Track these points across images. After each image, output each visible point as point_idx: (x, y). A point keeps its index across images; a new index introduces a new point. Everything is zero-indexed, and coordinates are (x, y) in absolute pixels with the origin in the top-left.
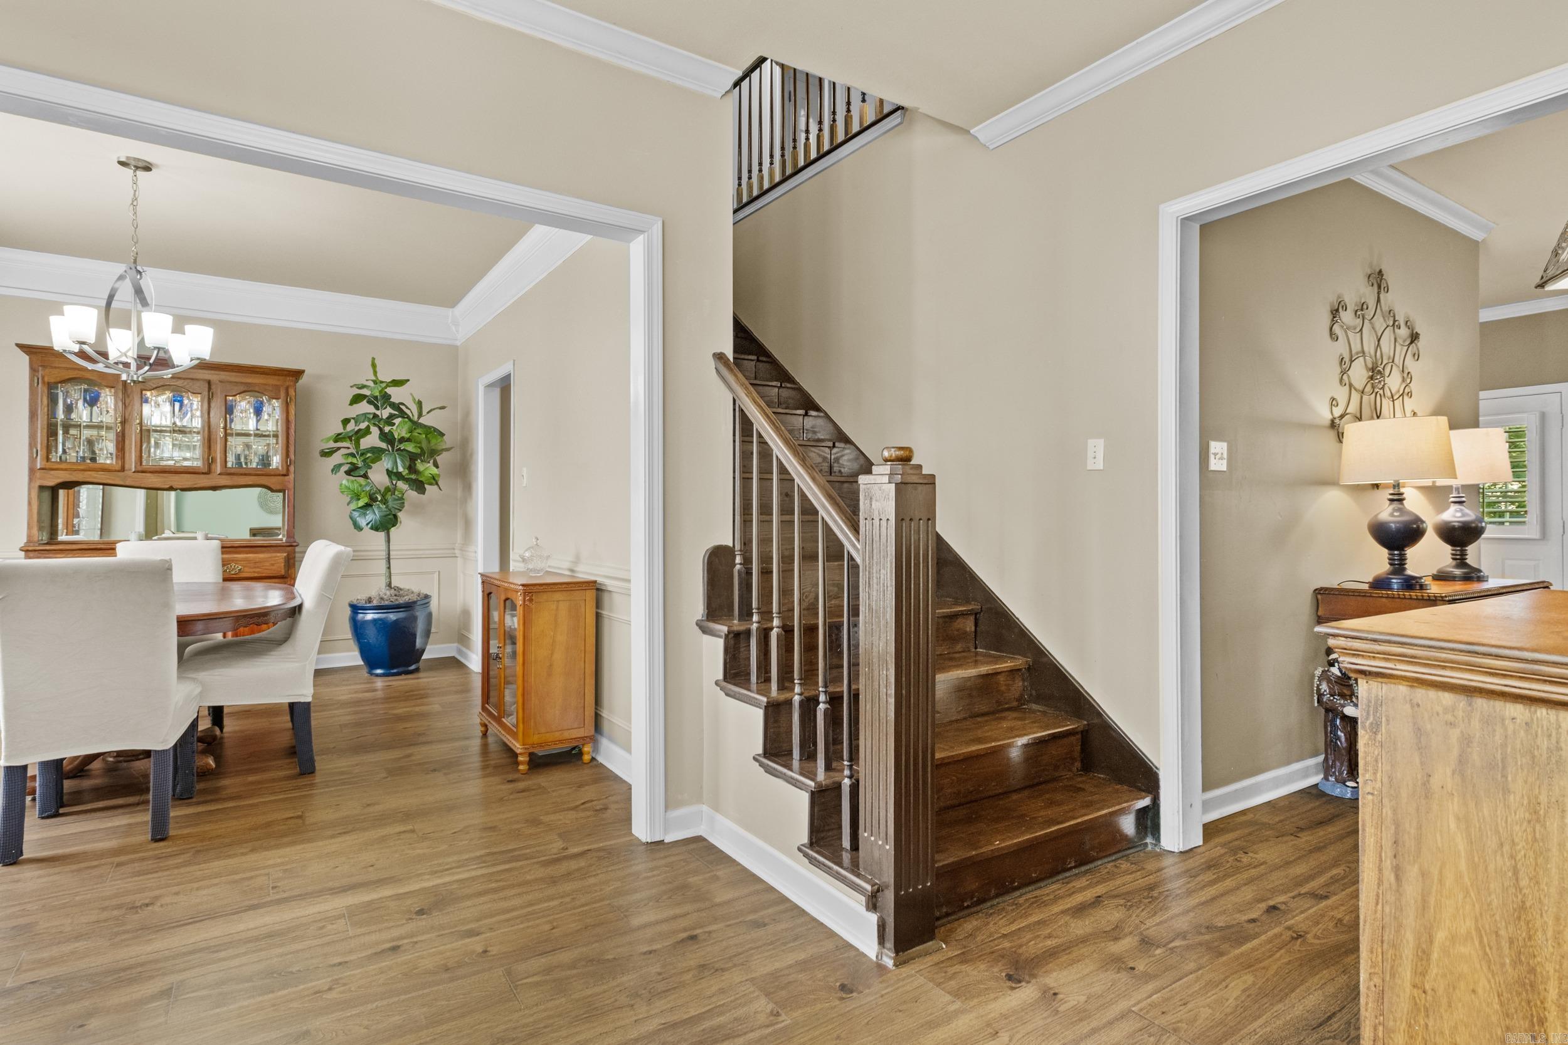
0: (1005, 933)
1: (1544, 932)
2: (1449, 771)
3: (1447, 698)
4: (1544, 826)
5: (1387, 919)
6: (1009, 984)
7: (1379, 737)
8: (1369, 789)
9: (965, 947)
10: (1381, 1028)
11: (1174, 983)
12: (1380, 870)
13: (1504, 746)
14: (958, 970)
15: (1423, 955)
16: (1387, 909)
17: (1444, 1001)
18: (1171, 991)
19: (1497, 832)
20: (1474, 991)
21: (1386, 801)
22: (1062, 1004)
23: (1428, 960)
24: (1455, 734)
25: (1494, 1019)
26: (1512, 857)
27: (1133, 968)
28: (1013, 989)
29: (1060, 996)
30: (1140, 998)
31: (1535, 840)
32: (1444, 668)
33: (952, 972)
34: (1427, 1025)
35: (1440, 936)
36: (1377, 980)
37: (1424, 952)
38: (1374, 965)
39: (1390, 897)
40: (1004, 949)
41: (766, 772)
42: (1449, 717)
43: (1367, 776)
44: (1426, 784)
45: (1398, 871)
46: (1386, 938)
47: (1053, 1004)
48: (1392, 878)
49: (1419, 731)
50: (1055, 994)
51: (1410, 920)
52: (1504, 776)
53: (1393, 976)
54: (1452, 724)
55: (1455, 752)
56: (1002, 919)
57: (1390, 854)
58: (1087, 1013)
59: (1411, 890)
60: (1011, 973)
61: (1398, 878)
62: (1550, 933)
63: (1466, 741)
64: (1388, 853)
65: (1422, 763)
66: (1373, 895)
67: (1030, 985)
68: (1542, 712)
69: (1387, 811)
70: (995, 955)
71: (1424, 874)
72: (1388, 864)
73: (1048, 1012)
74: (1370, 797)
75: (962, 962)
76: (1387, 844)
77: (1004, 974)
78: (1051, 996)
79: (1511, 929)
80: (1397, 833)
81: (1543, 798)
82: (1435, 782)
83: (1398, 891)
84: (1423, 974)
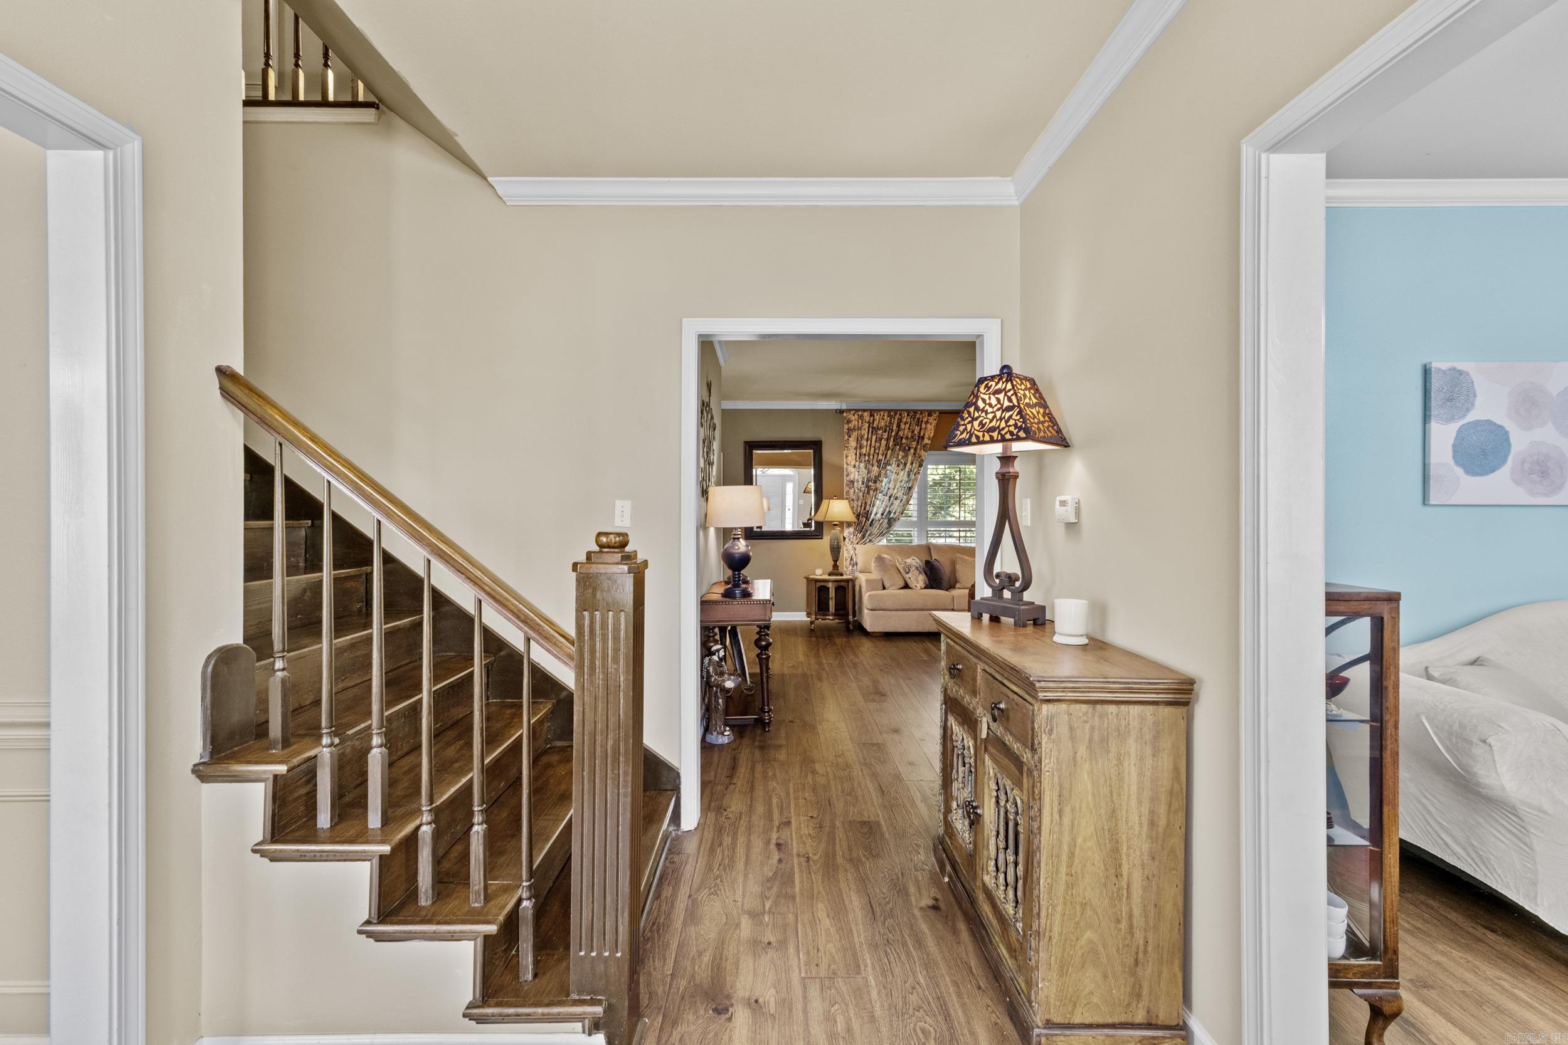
0: (671, 972)
1: (1122, 819)
2: (1085, 748)
3: (1084, 707)
4: (1123, 766)
5: (1054, 843)
6: (724, 1017)
7: (1052, 737)
8: (1047, 769)
9: (660, 1009)
10: (1050, 907)
11: (798, 937)
12: (1052, 814)
13: (1108, 728)
14: (679, 1036)
15: (1072, 855)
16: (1055, 837)
17: (1081, 876)
18: (803, 945)
19: (1104, 775)
20: (1093, 864)
21: (1055, 773)
22: (768, 1006)
23: (1074, 856)
24: (1087, 726)
25: (1101, 875)
26: (1110, 786)
27: (769, 943)
28: (730, 1019)
29: (761, 1000)
30: (796, 964)
31: (1119, 774)
32: (1089, 692)
33: (677, 1040)
34: (1072, 894)
35: (1079, 841)
36: (1049, 880)
37: (1072, 853)
38: (1048, 872)
39: (1056, 829)
40: (686, 988)
41: (377, 941)
42: (1085, 718)
43: (1046, 762)
44: (1074, 758)
45: (1060, 812)
46: (1054, 853)
47: (764, 1010)
48: (1058, 817)
49: (1071, 729)
50: (756, 1001)
51: (1066, 839)
52: (1108, 744)
53: (1057, 873)
54: (1086, 722)
55: (1088, 736)
56: (654, 961)
57: (1057, 803)
58: (787, 1001)
59: (1067, 820)
60: (714, 1006)
61: (1060, 816)
62: (1124, 820)
63: (1093, 728)
64: (1056, 803)
65: (1073, 747)
66: (1048, 831)
67: (735, 1007)
68: (1123, 707)
69: (1056, 779)
70: (687, 998)
71: (1073, 810)
72: (1056, 810)
73: (769, 1021)
74: (1048, 773)
75: (674, 1023)
76: (1056, 799)
77: (711, 1012)
78: (755, 1005)
79: (1109, 823)
80: (1060, 790)
81: (1122, 751)
82: (1079, 755)
83: (1060, 823)
84: (1071, 866)
